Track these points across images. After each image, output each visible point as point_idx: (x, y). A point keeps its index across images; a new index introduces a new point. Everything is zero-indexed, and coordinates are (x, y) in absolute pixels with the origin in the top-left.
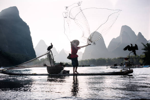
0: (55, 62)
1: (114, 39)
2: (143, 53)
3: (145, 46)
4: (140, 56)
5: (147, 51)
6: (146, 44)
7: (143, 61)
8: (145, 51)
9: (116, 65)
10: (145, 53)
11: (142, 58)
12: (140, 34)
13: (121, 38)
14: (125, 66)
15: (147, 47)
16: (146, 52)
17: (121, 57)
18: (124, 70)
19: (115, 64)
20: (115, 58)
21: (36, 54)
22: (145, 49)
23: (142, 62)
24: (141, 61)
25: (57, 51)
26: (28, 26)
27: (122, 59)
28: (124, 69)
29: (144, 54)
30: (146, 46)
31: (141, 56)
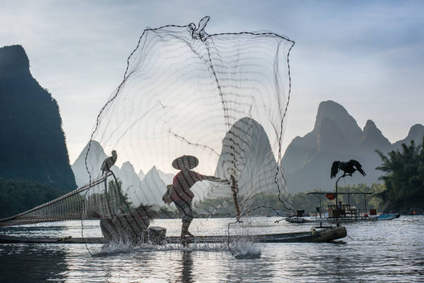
0: (132, 205)
1: (298, 138)
2: (379, 179)
3: (384, 158)
4: (370, 187)
5: (391, 173)
6: (389, 154)
7: (381, 200)
8: (384, 174)
9: (301, 213)
10: (385, 178)
11: (376, 193)
12: (370, 124)
13: (319, 136)
14: (327, 215)
15: (391, 161)
16: (386, 176)
17: (319, 191)
18: (321, 227)
19: (298, 211)
20: (302, 193)
21: (76, 181)
22: (385, 169)
23: (378, 203)
24: (374, 202)
25: (137, 171)
26: (55, 102)
27: (318, 195)
28: (323, 226)
29: (382, 183)
30: (389, 158)
31: (375, 188)
